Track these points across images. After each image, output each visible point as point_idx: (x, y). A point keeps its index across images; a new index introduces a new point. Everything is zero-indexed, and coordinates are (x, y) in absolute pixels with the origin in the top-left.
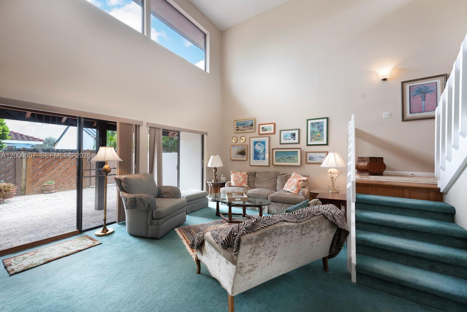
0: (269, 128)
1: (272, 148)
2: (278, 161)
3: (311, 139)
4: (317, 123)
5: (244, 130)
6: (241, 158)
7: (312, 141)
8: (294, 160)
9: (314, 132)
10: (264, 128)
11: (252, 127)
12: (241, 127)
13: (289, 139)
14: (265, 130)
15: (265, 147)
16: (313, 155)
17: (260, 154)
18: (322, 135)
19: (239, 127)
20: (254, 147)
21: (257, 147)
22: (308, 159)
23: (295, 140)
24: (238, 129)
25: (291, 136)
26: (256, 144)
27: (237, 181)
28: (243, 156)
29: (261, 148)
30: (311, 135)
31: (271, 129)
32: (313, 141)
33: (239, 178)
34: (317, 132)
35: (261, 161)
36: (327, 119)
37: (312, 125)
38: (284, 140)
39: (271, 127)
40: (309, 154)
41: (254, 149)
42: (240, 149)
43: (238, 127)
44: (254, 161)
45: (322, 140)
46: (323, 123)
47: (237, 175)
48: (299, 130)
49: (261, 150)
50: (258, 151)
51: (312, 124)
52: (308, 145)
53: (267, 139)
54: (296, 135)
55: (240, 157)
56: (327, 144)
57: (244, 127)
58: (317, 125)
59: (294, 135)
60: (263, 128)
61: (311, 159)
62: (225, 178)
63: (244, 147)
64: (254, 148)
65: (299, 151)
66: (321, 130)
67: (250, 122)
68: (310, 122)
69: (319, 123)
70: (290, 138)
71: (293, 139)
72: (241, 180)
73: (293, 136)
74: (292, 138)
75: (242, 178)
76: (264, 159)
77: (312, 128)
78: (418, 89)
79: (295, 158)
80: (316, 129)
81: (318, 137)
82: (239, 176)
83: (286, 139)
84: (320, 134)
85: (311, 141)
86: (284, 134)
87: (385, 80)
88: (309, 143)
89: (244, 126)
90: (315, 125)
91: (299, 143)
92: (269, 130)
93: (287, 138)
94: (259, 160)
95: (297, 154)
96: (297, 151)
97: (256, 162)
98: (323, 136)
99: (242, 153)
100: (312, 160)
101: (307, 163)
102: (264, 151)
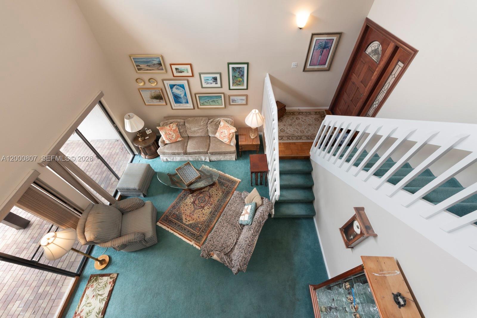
0: (186, 69)
1: (193, 92)
3: (233, 84)
4: (238, 68)
5: (150, 70)
6: (158, 102)
7: (234, 85)
9: (236, 77)
10: (178, 69)
11: (161, 67)
12: (144, 65)
13: (211, 83)
14: (181, 72)
15: (185, 92)
16: (235, 98)
17: (181, 98)
18: (243, 80)
19: (140, 65)
20: (172, 90)
21: (174, 90)
22: (231, 102)
23: (217, 84)
24: (139, 67)
25: (213, 80)
26: (173, 88)
28: (161, 101)
29: (181, 91)
30: (233, 80)
31: (188, 71)
32: (235, 86)
34: (238, 78)
35: (184, 104)
36: (248, 64)
37: (234, 70)
38: (206, 83)
39: (187, 68)
40: (231, 98)
41: (173, 93)
42: (154, 93)
43: (139, 66)
44: (176, 105)
45: (243, 85)
46: (244, 69)
47: (167, 132)
48: (220, 74)
49: (181, 94)
50: (178, 95)
51: (233, 68)
53: (186, 82)
54: (218, 79)
55: (156, 102)
56: (247, 89)
57: (149, 66)
58: (238, 70)
59: (215, 79)
60: (176, 69)
61: (234, 101)
63: (159, 91)
64: (172, 92)
65: (222, 95)
66: (242, 75)
67: (155, 59)
68: (231, 66)
69: (240, 68)
70: (211, 82)
71: (215, 83)
73: (215, 80)
74: (214, 82)
75: (174, 134)
76: (187, 102)
77: (233, 73)
78: (321, 43)
80: (237, 74)
81: (239, 82)
83: (208, 83)
84: (241, 79)
85: (233, 86)
86: (204, 77)
87: (301, 28)
88: (231, 88)
89: (148, 65)
90: (236, 70)
91: (221, 87)
92: (185, 72)
93: (209, 82)
94: (182, 103)
95: (221, 98)
96: (221, 96)
97: (178, 106)
98: (244, 81)
99: (159, 97)
100: (235, 102)
101: (230, 104)
102: (185, 95)
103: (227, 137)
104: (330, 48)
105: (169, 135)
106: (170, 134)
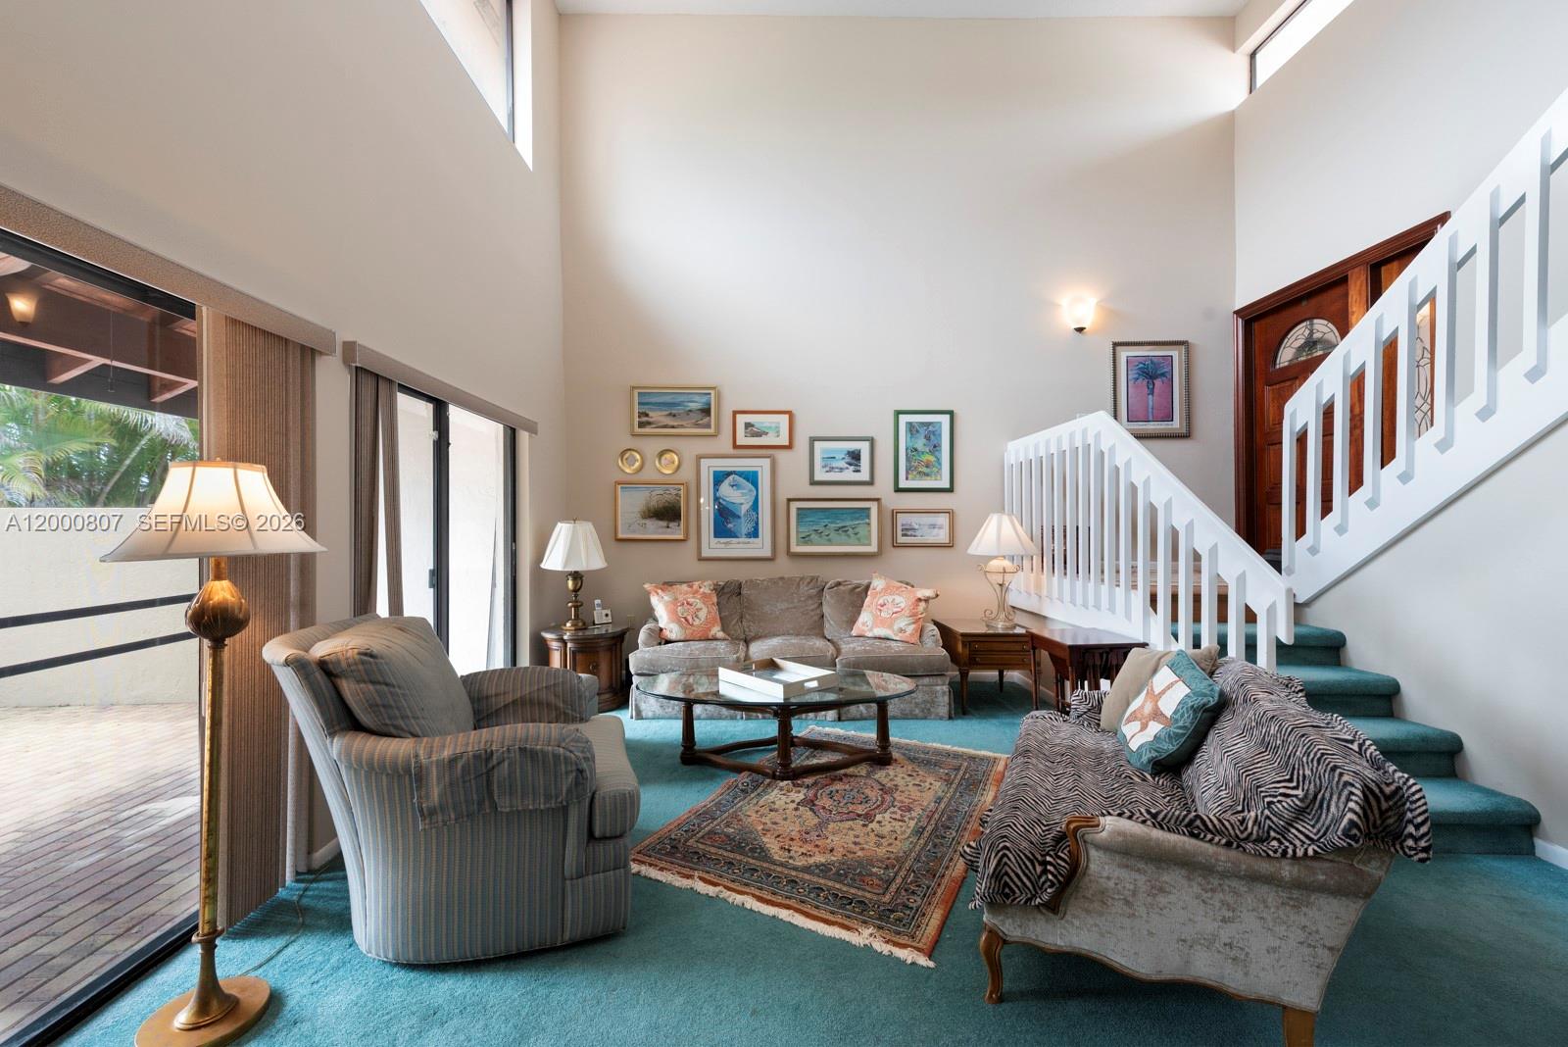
0: (773, 425)
1: (782, 498)
2: (805, 540)
3: (907, 473)
4: (923, 424)
5: (673, 427)
6: (660, 530)
7: (910, 476)
8: (858, 536)
9: (916, 450)
10: (753, 426)
11: (706, 420)
12: (660, 413)
13: (841, 469)
14: (758, 435)
15: (757, 495)
16: (914, 520)
17: (739, 517)
18: (939, 461)
19: (651, 414)
20: (716, 490)
21: (725, 490)
22: (899, 533)
23: (858, 471)
24: (644, 419)
25: (848, 459)
26: (723, 481)
27: (689, 618)
28: (671, 525)
29: (743, 494)
30: (908, 459)
31: (778, 432)
32: (913, 479)
33: (692, 609)
34: (923, 453)
35: (740, 540)
36: (951, 413)
37: (911, 431)
38: (825, 470)
39: (779, 423)
40: (901, 519)
41: (716, 499)
42: (656, 498)
43: (647, 415)
44: (714, 541)
45: (939, 478)
46: (940, 427)
47: (681, 598)
48: (872, 441)
49: (742, 504)
50: (731, 507)
51: (910, 426)
52: (898, 490)
53: (766, 463)
54: (862, 457)
55: (655, 529)
56: (951, 490)
57: (674, 416)
58: (922, 430)
59: (855, 456)
60: (748, 425)
61: (909, 533)
62: (609, 612)
63: (675, 492)
64: (715, 494)
65: (874, 507)
66: (935, 447)
67: (697, 398)
68: (904, 419)
69: (928, 424)
70: (843, 464)
71: (852, 468)
72: (703, 614)
73: (853, 458)
74: (850, 464)
75: (703, 606)
76: (755, 533)
77: (909, 439)
78: (1141, 365)
79: (862, 530)
80: (920, 443)
81: (927, 467)
82: (691, 600)
83: (832, 469)
84: (932, 458)
85: (907, 479)
86: (824, 451)
87: (1080, 330)
88: (903, 484)
89: (673, 412)
90: (917, 431)
91: (871, 483)
92: (772, 434)
93: (835, 464)
94: (737, 537)
95: (868, 517)
96: (869, 509)
97: (723, 546)
98: (940, 464)
99: (669, 513)
100: (911, 536)
101: (896, 546)
102: (755, 506)
103: (907, 613)
104: (1169, 377)
105: (686, 607)
106: (691, 605)
